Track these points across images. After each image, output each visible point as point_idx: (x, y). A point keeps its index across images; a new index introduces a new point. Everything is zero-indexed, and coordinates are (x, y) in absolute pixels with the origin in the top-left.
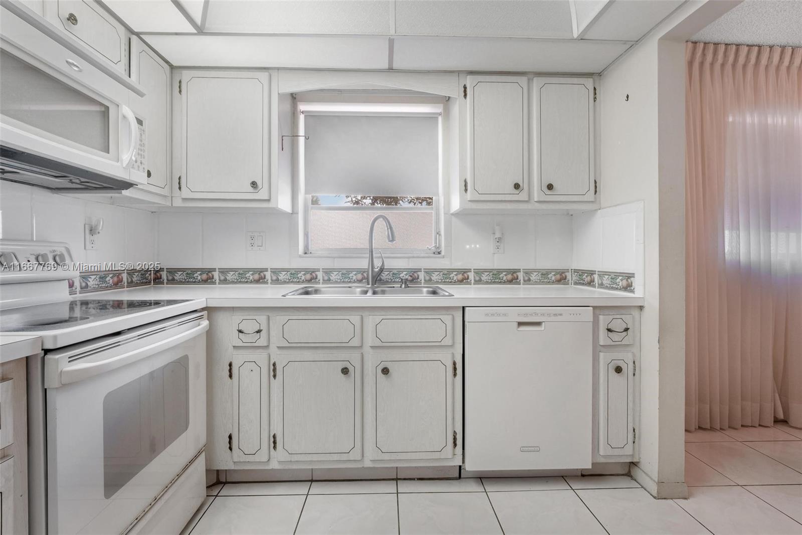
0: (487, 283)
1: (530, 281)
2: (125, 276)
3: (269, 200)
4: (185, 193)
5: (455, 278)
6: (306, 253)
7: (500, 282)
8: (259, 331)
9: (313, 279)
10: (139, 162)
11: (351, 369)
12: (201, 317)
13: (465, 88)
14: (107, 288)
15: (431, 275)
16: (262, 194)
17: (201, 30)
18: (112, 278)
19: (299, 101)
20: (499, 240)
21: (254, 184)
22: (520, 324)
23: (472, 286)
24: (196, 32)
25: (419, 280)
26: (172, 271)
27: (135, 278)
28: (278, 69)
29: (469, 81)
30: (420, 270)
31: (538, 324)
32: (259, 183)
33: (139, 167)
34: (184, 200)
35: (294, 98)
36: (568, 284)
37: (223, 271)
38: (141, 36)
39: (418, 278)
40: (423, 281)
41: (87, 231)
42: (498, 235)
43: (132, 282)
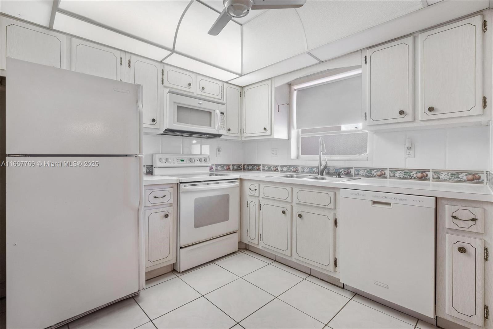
0: (400, 178)
1: (439, 179)
2: (231, 167)
3: (271, 135)
4: (245, 135)
5: (375, 174)
6: (298, 158)
7: (411, 178)
8: (256, 190)
9: (296, 171)
10: (222, 128)
11: (286, 212)
12: (236, 182)
13: (366, 57)
14: (224, 170)
15: (359, 171)
16: (268, 133)
17: (241, 75)
18: (226, 167)
19: (293, 86)
20: (409, 148)
21: (265, 129)
22: (374, 202)
23: (388, 180)
24: (239, 76)
25: (351, 174)
26: (248, 165)
27: (235, 168)
28: (275, 77)
29: (368, 53)
30: (352, 168)
31: (389, 204)
32: (267, 128)
33: (222, 129)
34: (245, 137)
35: (290, 85)
36: (483, 183)
37: (264, 166)
38: (228, 82)
39: (350, 173)
40: (353, 175)
41: (217, 151)
42: (408, 145)
43: (234, 169)
